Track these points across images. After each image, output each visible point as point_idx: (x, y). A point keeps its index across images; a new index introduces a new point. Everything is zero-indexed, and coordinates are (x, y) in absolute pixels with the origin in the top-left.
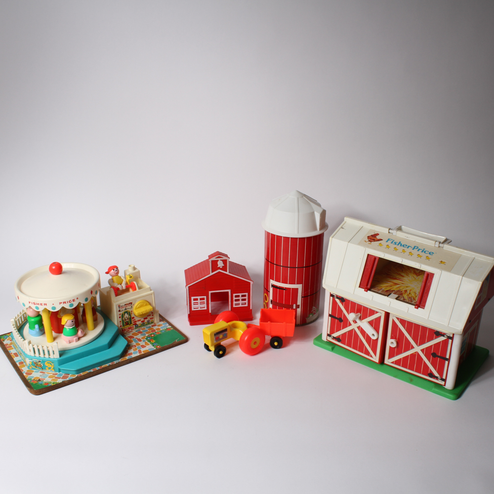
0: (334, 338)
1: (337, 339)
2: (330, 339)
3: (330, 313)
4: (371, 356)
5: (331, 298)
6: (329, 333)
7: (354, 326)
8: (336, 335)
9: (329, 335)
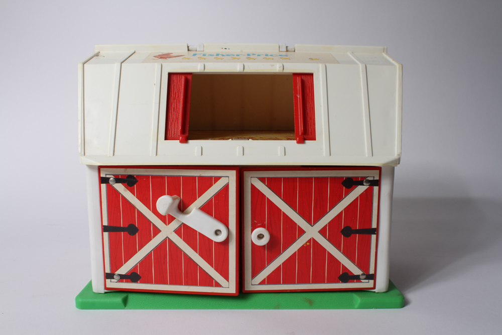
0: (123, 278)
1: (132, 276)
2: (113, 284)
3: (105, 223)
4: (218, 285)
5: (104, 186)
6: (108, 271)
7: (167, 232)
8: (124, 270)
9: (109, 276)
